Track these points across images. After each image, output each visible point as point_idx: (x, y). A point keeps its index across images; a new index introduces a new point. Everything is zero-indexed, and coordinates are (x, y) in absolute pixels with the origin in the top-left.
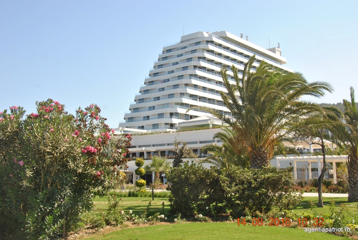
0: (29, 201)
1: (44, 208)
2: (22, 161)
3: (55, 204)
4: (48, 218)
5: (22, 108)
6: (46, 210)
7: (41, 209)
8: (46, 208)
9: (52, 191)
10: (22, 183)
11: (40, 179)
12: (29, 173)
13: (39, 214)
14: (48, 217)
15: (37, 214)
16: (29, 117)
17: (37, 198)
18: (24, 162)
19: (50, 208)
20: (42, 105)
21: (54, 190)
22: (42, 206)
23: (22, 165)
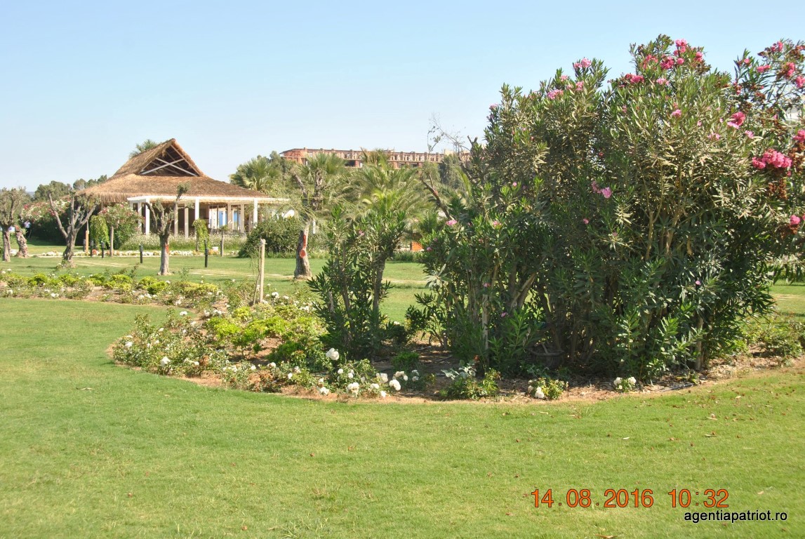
0: (623, 281)
1: (656, 299)
2: (608, 188)
3: (681, 291)
4: (666, 322)
5: (601, 63)
6: (661, 303)
7: (649, 300)
8: (661, 298)
9: (674, 260)
10: (608, 238)
11: (647, 231)
12: (623, 217)
13: (647, 312)
14: (667, 319)
15: (641, 310)
16: (616, 84)
17: (639, 274)
18: (611, 189)
19: (670, 300)
20: (644, 54)
21: (677, 257)
22: (652, 294)
23: (607, 196)
